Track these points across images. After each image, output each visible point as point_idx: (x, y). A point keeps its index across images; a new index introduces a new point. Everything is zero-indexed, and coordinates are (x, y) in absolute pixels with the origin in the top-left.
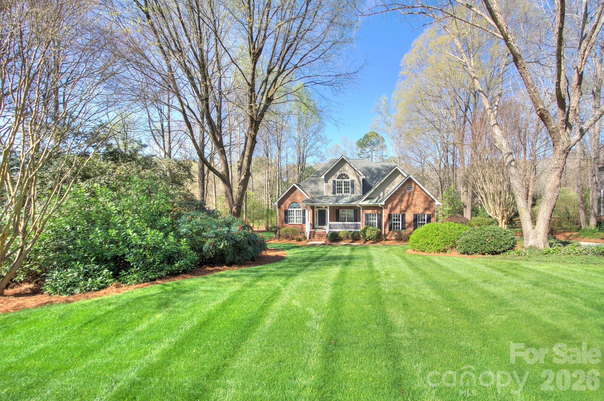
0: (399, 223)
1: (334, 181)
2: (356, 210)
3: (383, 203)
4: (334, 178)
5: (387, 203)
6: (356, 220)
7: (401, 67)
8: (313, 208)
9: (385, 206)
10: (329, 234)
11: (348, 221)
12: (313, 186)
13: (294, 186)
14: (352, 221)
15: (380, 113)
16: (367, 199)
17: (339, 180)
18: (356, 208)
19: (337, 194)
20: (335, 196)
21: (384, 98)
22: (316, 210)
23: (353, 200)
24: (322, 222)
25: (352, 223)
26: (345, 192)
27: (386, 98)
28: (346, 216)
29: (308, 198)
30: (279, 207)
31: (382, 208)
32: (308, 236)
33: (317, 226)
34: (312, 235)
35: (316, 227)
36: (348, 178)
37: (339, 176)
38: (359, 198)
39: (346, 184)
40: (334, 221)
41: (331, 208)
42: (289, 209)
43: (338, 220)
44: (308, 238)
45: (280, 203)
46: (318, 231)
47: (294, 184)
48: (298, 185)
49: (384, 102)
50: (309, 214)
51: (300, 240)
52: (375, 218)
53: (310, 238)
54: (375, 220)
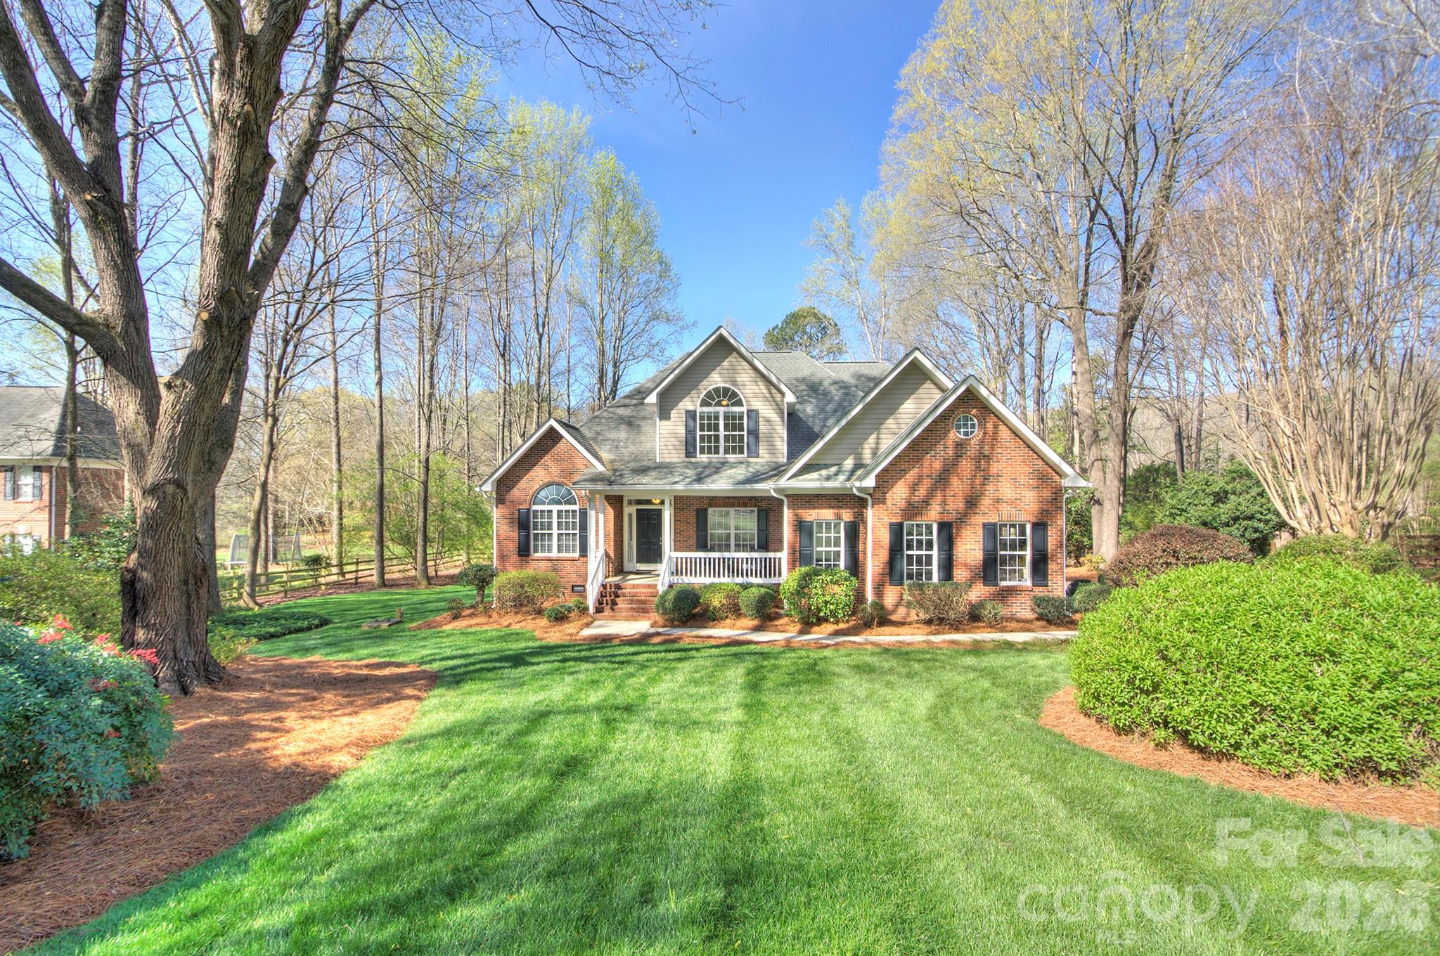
0: (929, 557)
1: (691, 415)
2: (767, 510)
3: (870, 482)
4: (689, 403)
5: (886, 479)
6: (764, 546)
7: (900, 93)
8: (616, 502)
9: (879, 494)
10: (672, 595)
11: (738, 548)
12: (622, 434)
13: (552, 429)
14: (752, 549)
15: (830, 249)
16: (808, 468)
17: (706, 409)
18: (764, 505)
19: (703, 458)
20: (695, 466)
21: (839, 211)
22: (630, 510)
23: (755, 478)
24: (650, 551)
25: (755, 555)
26: (726, 451)
27: (847, 211)
28: (733, 532)
29: (600, 468)
30: (500, 499)
31: (862, 503)
32: (591, 601)
33: (631, 563)
34: (609, 599)
35: (628, 566)
36: (739, 403)
37: (709, 395)
38: (777, 471)
39: (733, 423)
40: (689, 549)
41: (681, 502)
42: (535, 507)
43: (702, 545)
44: (591, 610)
45: (505, 485)
46: (634, 580)
47: (552, 422)
48: (567, 426)
49: (840, 221)
50: (600, 524)
51: (560, 618)
52: (837, 540)
53: (599, 610)
54: (837, 544)
